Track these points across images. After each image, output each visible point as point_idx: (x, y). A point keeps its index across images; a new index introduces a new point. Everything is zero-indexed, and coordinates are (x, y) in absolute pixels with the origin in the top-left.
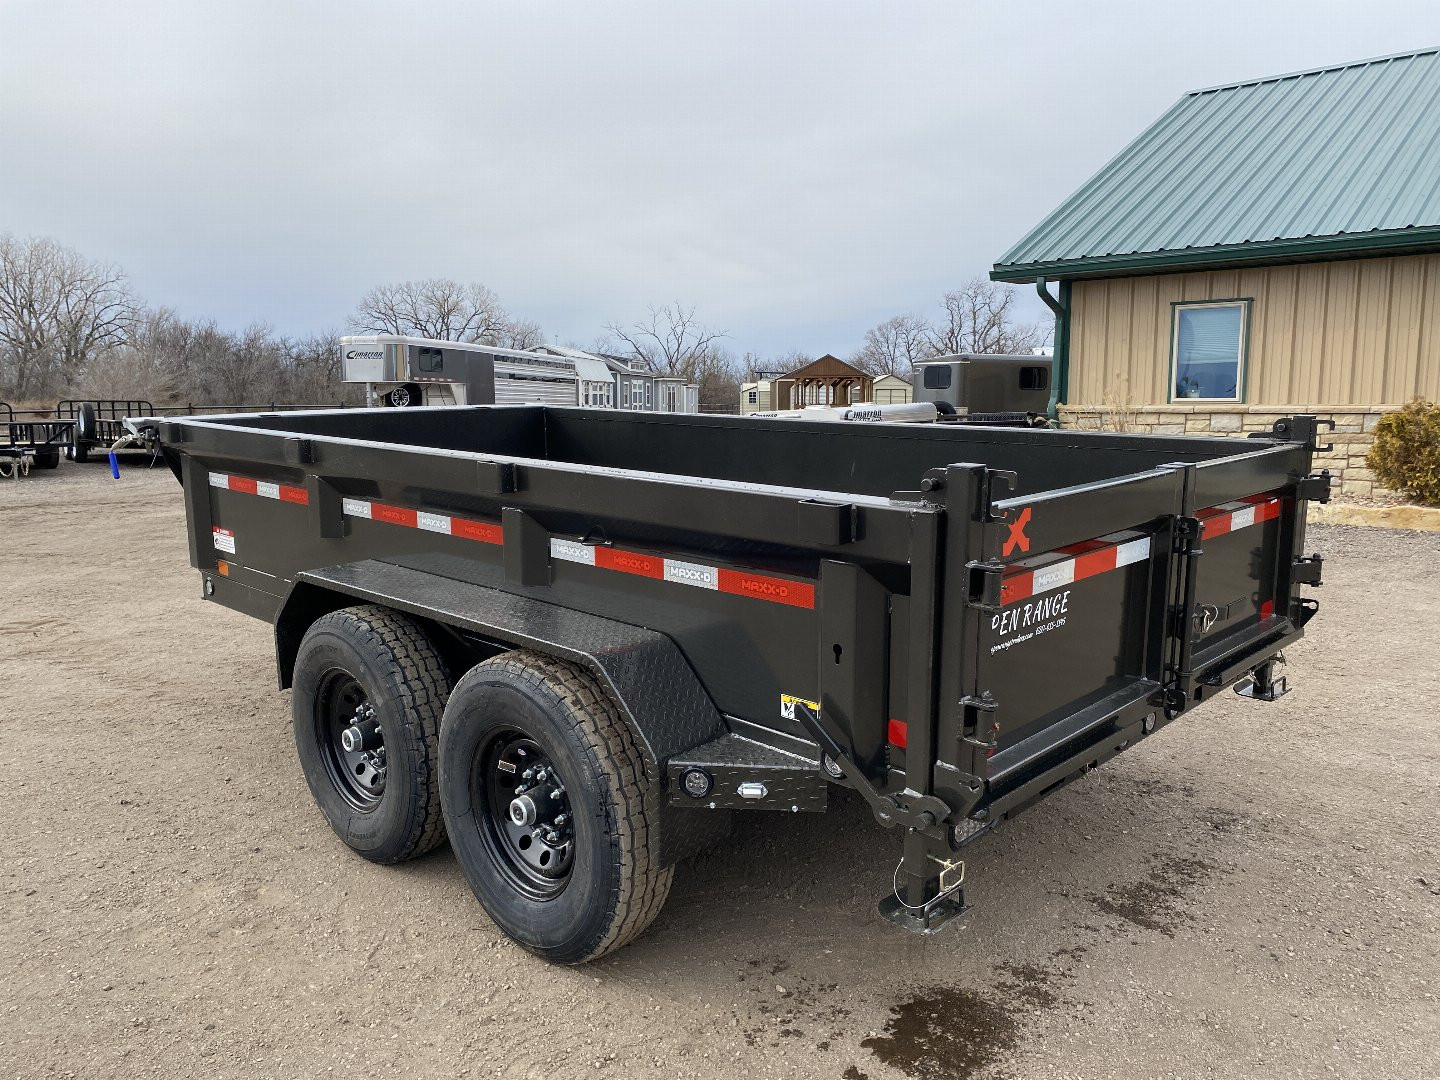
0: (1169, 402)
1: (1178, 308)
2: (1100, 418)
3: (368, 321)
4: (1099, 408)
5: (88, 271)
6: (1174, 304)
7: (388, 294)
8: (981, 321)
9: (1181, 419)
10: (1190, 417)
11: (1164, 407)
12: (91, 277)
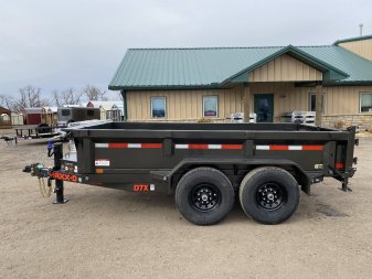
4: (135, 120)
6: (150, 97)
8: (32, 97)
11: (150, 119)
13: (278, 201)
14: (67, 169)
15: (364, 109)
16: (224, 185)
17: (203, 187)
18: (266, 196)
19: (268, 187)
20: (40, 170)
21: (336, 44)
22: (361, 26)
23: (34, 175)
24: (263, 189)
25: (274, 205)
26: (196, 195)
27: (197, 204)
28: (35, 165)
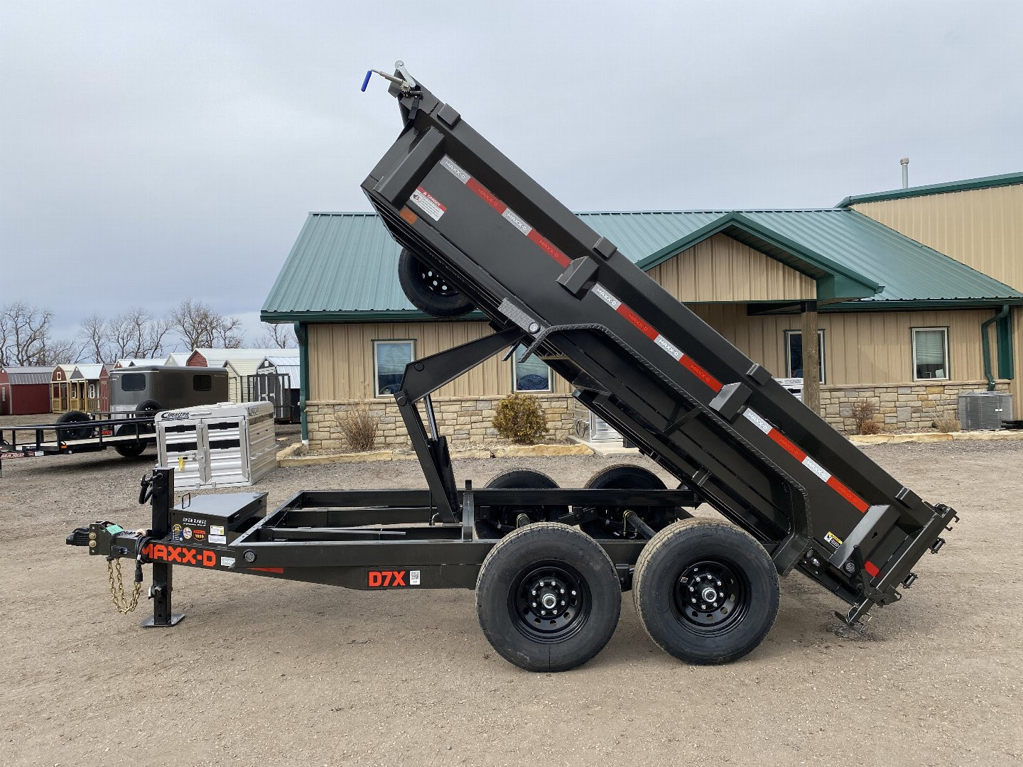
0: (375, 398)
1: (376, 343)
2: (333, 408)
4: (332, 401)
6: (373, 341)
9: (383, 407)
10: (388, 405)
11: (373, 400)
13: (728, 606)
14: (188, 534)
15: (925, 371)
16: (597, 568)
17: (544, 575)
18: (698, 594)
19: (703, 569)
20: (115, 539)
21: (847, 206)
22: (905, 163)
23: (95, 551)
24: (691, 575)
25: (718, 615)
26: (526, 594)
27: (530, 617)
28: (100, 528)
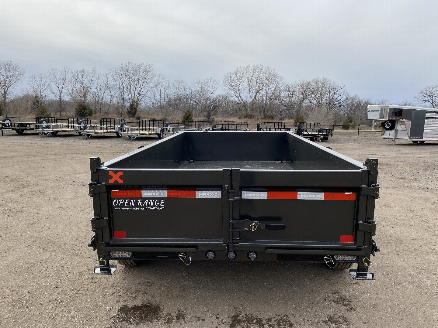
3: (422, 98)
5: (336, 86)
7: (431, 88)
12: (336, 88)
